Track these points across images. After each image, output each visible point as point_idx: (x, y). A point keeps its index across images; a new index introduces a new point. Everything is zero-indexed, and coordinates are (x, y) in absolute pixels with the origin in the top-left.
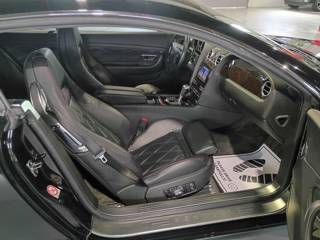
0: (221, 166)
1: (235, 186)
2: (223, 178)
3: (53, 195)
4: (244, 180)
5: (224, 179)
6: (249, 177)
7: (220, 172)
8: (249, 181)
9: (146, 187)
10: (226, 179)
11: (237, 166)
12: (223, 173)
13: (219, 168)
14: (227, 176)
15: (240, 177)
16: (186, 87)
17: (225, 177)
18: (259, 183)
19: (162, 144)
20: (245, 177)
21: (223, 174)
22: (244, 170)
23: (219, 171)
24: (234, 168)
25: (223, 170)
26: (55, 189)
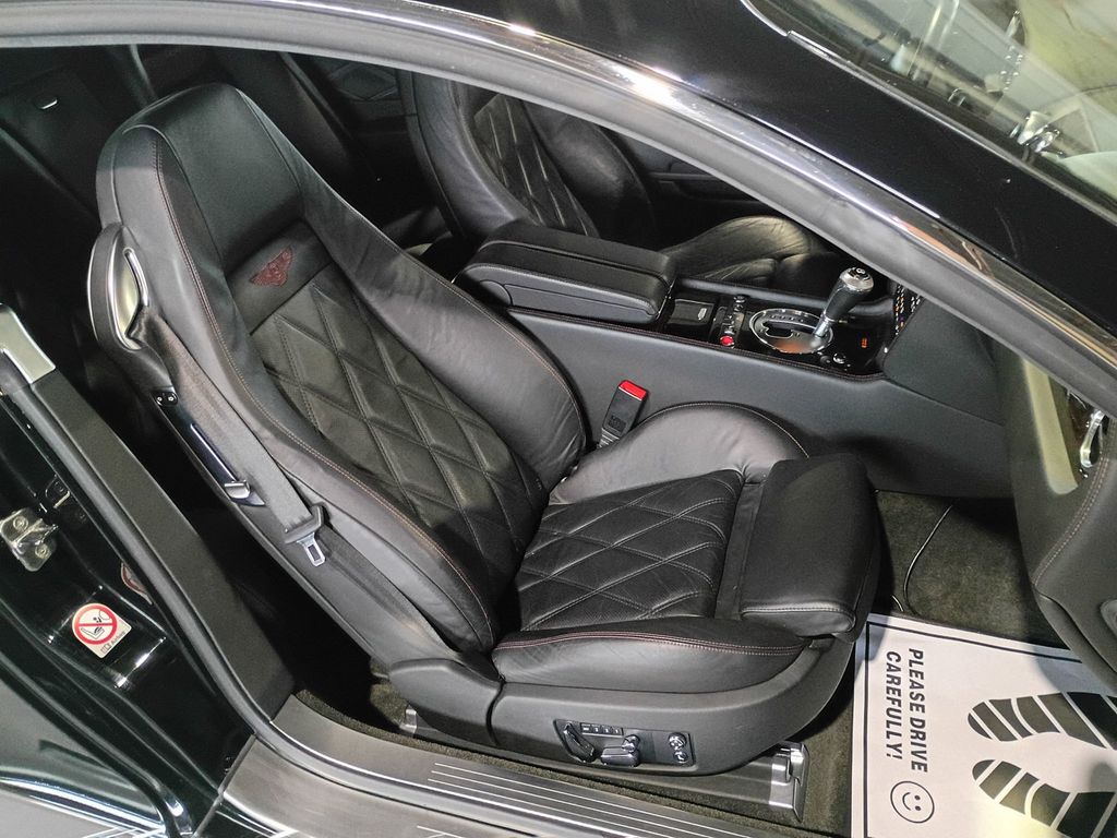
0: (918, 680)
1: (925, 803)
2: (894, 740)
3: (89, 642)
4: (990, 787)
5: (895, 747)
6: (1029, 780)
7: (896, 706)
8: (1014, 801)
9: (497, 684)
10: (907, 748)
11: (1004, 705)
12: (906, 714)
13: (905, 687)
14: (919, 735)
15: (979, 769)
16: (852, 282)
17: (906, 740)
18: (1060, 828)
19: (660, 516)
20: (1007, 770)
21: (905, 721)
22: (1025, 733)
23: (893, 701)
24: (981, 709)
25: (918, 702)
26: (110, 621)
